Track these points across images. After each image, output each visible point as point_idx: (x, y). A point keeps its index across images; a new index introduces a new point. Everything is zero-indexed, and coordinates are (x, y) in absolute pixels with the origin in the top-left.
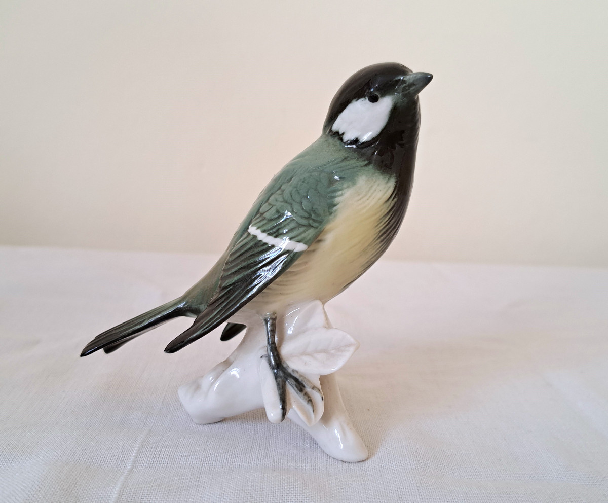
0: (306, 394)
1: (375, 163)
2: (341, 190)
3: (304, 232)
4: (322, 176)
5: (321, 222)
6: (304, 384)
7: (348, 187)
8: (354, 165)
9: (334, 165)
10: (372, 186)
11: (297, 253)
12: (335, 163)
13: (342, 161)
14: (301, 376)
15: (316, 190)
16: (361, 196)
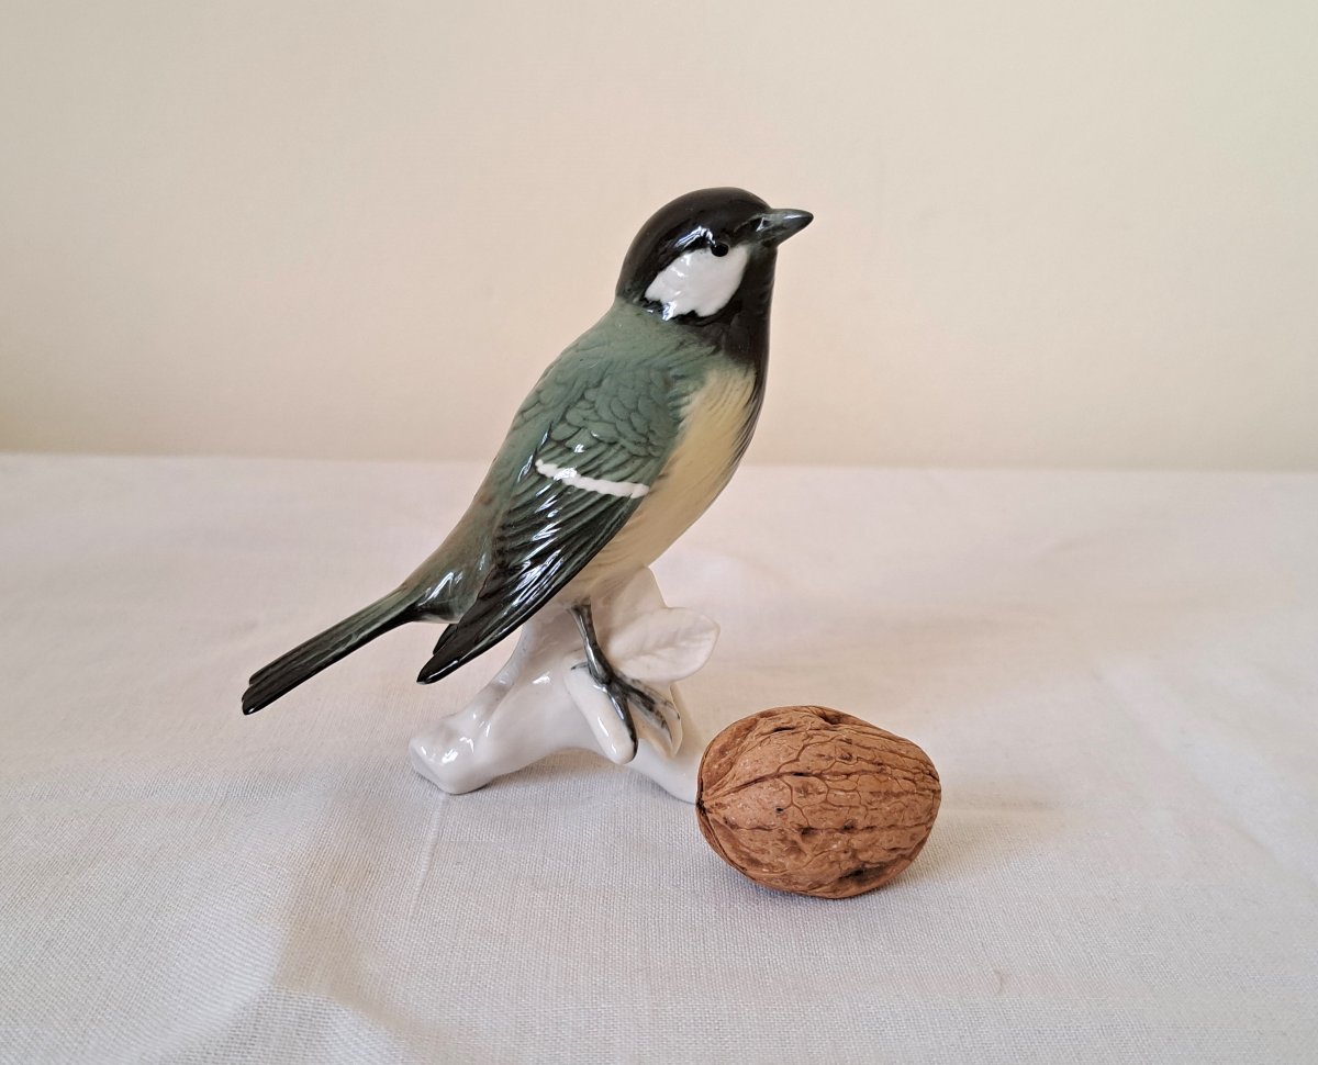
0: (658, 713)
1: (727, 349)
2: (685, 395)
3: (642, 466)
4: (652, 375)
5: (664, 448)
6: (653, 698)
7: (695, 389)
8: (697, 354)
9: (666, 356)
10: (726, 385)
11: (635, 500)
12: (667, 352)
13: (677, 349)
14: (646, 687)
15: (649, 397)
16: (713, 402)
